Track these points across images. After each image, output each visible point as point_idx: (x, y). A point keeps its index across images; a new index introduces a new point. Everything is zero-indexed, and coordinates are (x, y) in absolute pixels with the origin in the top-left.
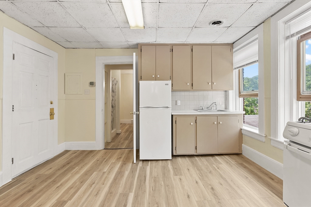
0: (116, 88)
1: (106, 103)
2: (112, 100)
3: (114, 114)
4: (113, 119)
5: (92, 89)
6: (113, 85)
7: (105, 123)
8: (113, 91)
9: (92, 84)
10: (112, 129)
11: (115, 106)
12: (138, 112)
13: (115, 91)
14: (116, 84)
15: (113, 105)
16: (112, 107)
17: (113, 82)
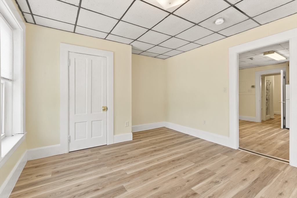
0: (270, 87)
1: (262, 97)
2: (267, 95)
3: (268, 104)
4: (267, 108)
5: (253, 89)
6: (267, 85)
7: (262, 109)
8: (267, 89)
9: (253, 87)
10: (267, 114)
11: (269, 100)
12: (285, 102)
13: (269, 89)
14: (269, 85)
15: (268, 98)
16: (267, 100)
17: (267, 83)
